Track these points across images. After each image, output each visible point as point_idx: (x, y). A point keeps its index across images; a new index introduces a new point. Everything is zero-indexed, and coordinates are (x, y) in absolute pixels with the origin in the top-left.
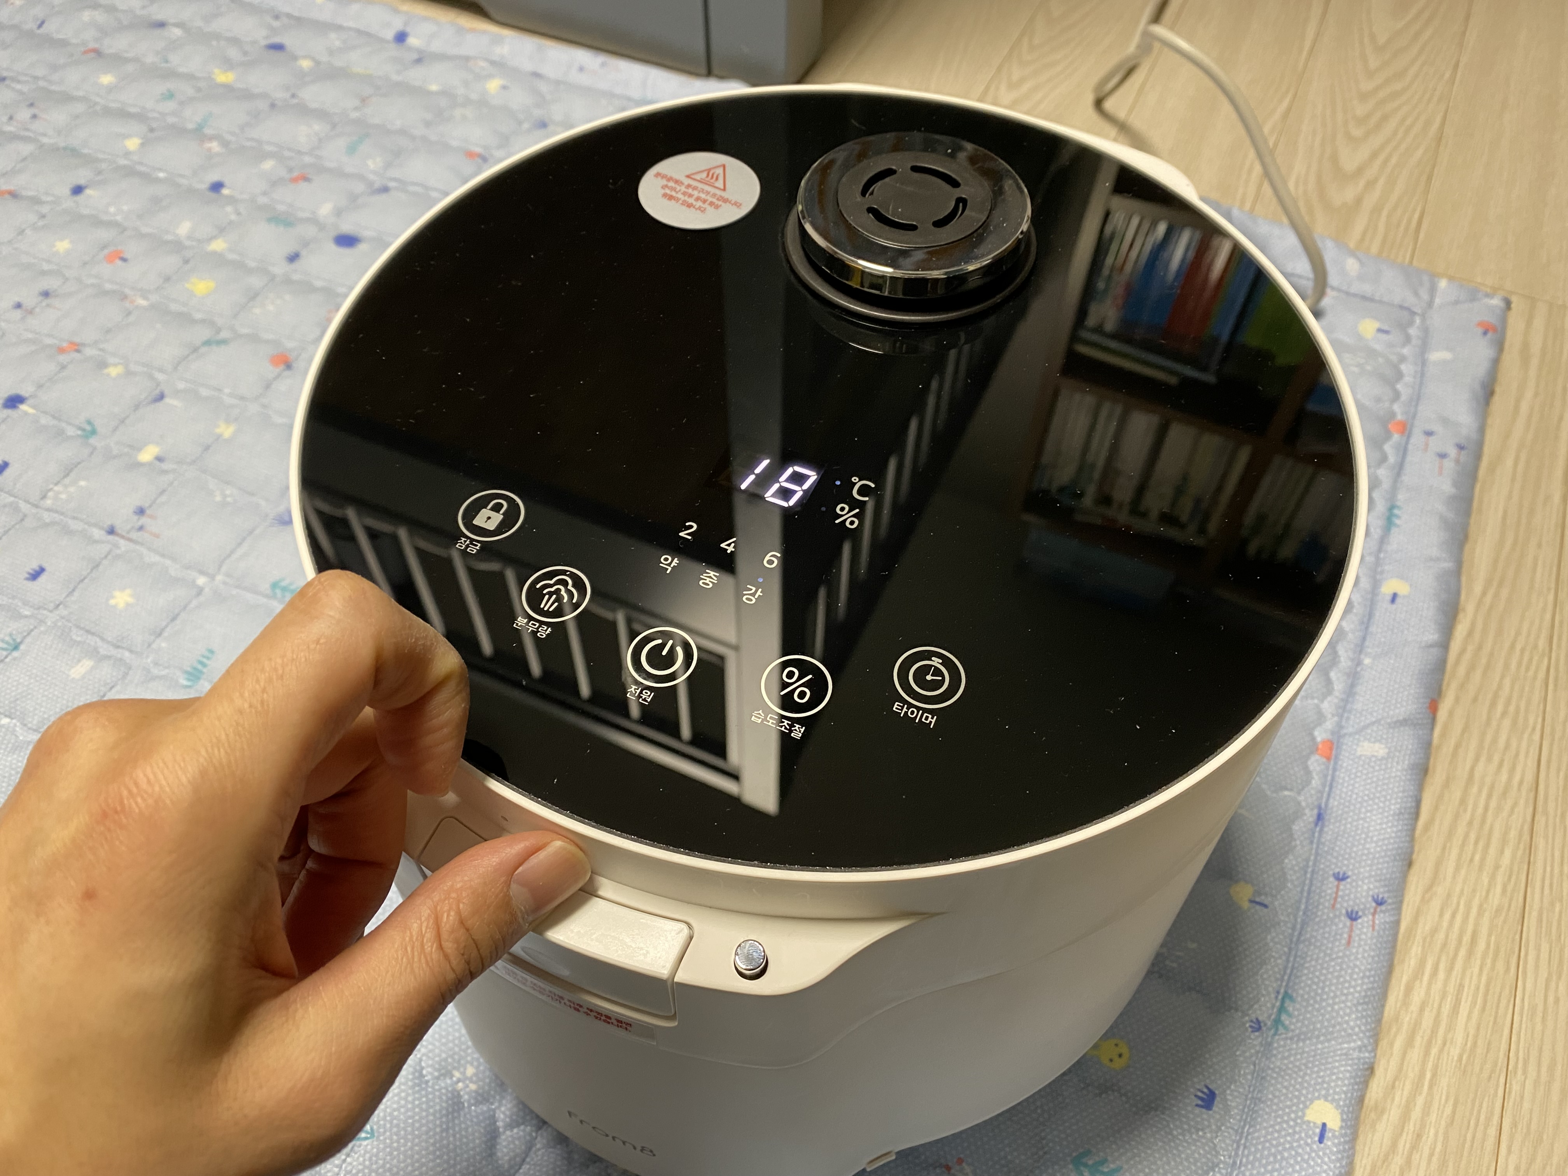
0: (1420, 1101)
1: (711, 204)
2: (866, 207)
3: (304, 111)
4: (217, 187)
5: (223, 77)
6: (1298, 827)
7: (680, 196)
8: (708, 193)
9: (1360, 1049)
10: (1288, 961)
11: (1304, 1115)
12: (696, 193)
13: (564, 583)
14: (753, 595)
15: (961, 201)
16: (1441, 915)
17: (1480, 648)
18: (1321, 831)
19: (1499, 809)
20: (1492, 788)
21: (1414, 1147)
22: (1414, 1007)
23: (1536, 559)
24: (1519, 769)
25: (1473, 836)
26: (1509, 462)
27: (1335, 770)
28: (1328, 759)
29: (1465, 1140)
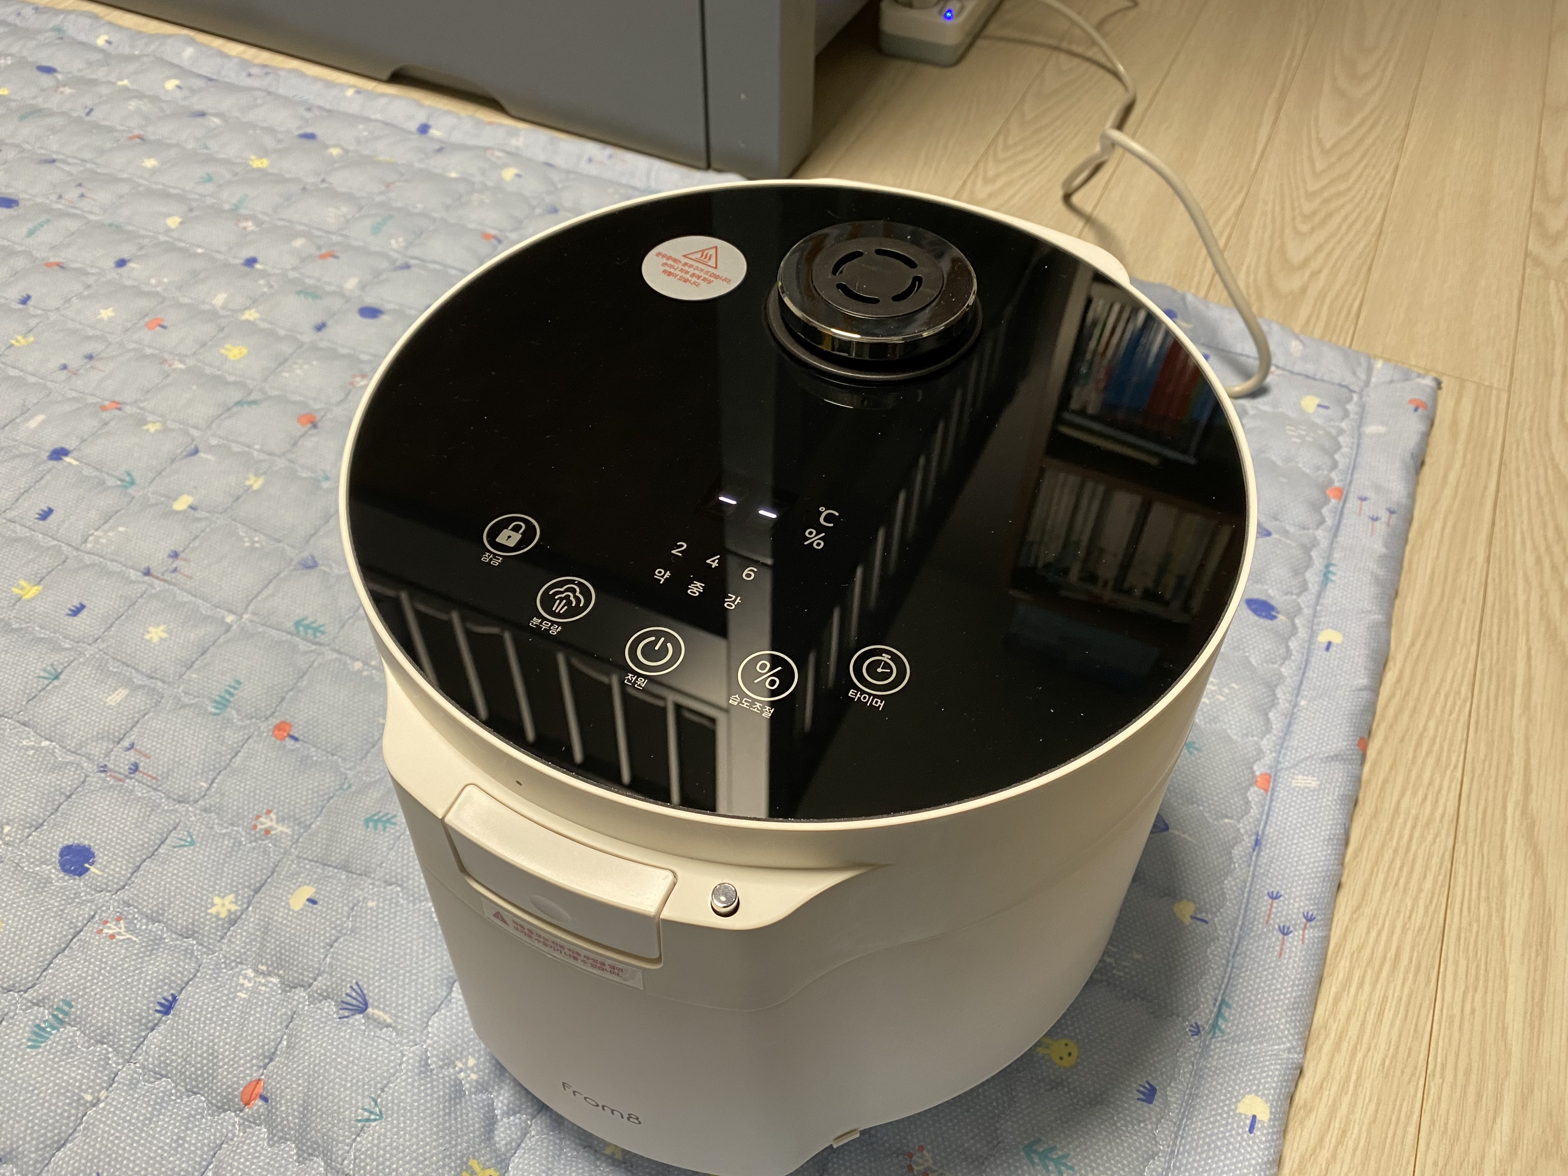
0: (1346, 1100)
1: (704, 279)
2: (836, 283)
3: (332, 195)
4: (251, 262)
5: (258, 163)
6: (1237, 851)
7: (677, 272)
8: (702, 270)
9: (1289, 1050)
10: (1225, 972)
11: (1236, 1108)
12: (691, 270)
13: (573, 591)
14: (733, 602)
15: (918, 279)
16: (1368, 933)
17: (1408, 693)
18: (1258, 855)
19: (1423, 837)
20: (1417, 818)
21: (1339, 1143)
22: (1342, 1017)
23: (1461, 613)
24: (1442, 801)
25: (1398, 863)
26: (1438, 526)
27: (1271, 800)
28: (1266, 791)
29: (1386, 1137)
